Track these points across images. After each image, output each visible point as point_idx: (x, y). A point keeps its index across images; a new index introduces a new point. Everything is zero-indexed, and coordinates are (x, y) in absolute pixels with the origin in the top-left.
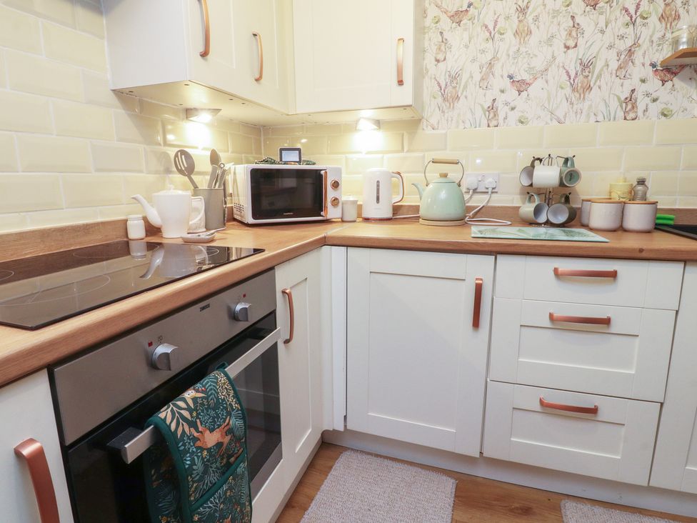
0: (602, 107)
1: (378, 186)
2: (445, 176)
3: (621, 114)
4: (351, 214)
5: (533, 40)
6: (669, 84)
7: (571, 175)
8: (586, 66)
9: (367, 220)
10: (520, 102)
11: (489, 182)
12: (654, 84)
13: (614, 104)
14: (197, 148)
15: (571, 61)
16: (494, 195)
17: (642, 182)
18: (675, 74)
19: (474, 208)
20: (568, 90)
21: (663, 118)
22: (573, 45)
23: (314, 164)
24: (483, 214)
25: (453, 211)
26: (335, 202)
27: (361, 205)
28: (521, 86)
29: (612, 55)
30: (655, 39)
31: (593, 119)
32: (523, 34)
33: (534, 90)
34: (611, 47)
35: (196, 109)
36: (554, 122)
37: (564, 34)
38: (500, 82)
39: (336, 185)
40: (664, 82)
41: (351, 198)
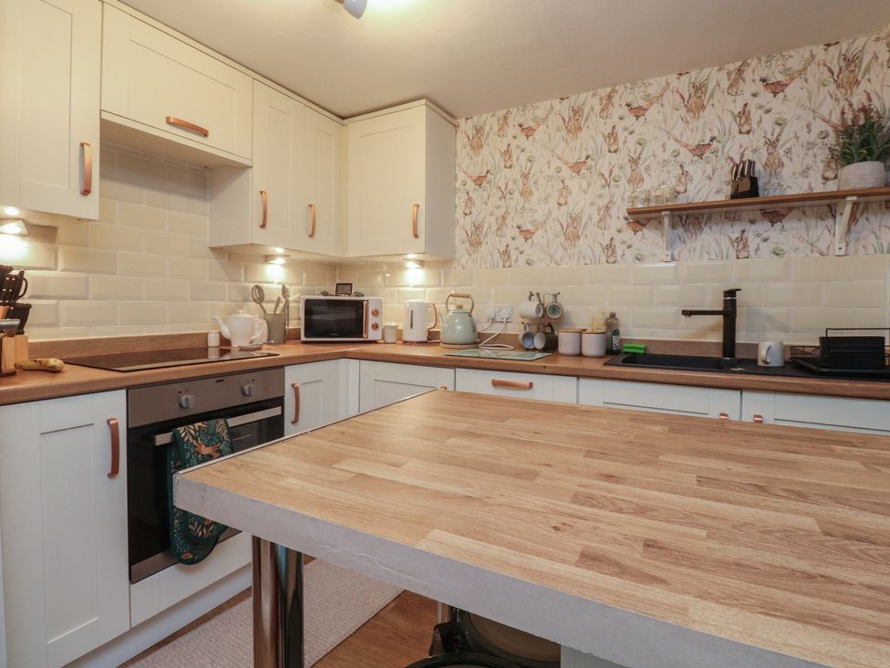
0: (589, 253)
1: (412, 314)
2: (460, 307)
3: (603, 258)
4: (391, 337)
5: (534, 198)
6: (639, 233)
7: (554, 309)
8: (575, 219)
9: (405, 342)
10: (526, 247)
11: (504, 314)
12: (628, 234)
13: (598, 250)
14: (272, 283)
15: (562, 214)
16: (509, 324)
17: (613, 316)
18: (644, 225)
19: (492, 334)
20: (562, 238)
21: (637, 261)
22: (564, 202)
23: (363, 296)
24: (499, 340)
25: (469, 336)
26: (375, 327)
27: (401, 330)
28: (527, 235)
29: (594, 210)
30: (626, 197)
31: (582, 262)
32: (526, 194)
33: (537, 238)
34: (592, 204)
35: (274, 256)
36: (553, 264)
37: (557, 194)
38: (511, 231)
39: (376, 313)
40: (635, 232)
41: (393, 324)
